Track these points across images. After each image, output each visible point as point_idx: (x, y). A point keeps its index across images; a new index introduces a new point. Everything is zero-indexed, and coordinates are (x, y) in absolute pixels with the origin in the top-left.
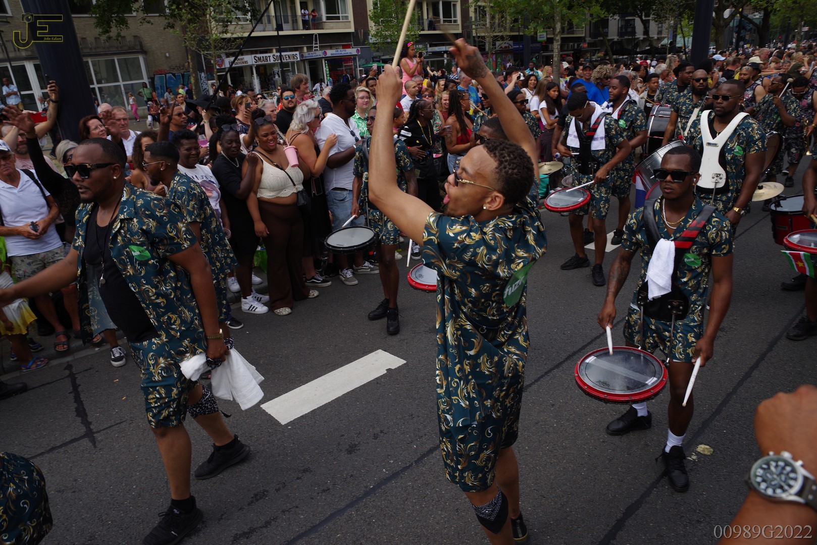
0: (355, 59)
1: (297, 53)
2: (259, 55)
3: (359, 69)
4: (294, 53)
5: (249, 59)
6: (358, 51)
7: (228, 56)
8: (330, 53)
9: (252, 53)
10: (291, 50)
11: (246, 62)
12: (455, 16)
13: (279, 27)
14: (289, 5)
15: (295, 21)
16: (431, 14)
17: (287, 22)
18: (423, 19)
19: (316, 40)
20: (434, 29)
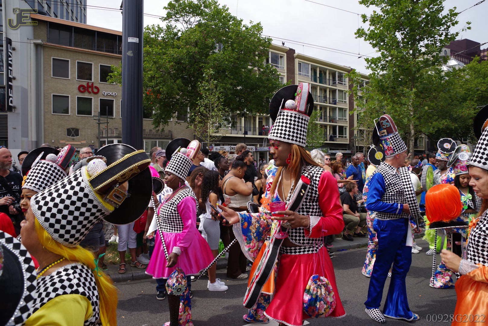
1: (254, 147)
2: (232, 146)
4: (252, 147)
7: (216, 145)
9: (229, 145)
10: (250, 145)
12: (345, 134)
13: (246, 133)
14: (252, 122)
15: (255, 130)
16: (331, 132)
17: (250, 130)
18: (327, 135)
19: (265, 141)
20: (333, 141)
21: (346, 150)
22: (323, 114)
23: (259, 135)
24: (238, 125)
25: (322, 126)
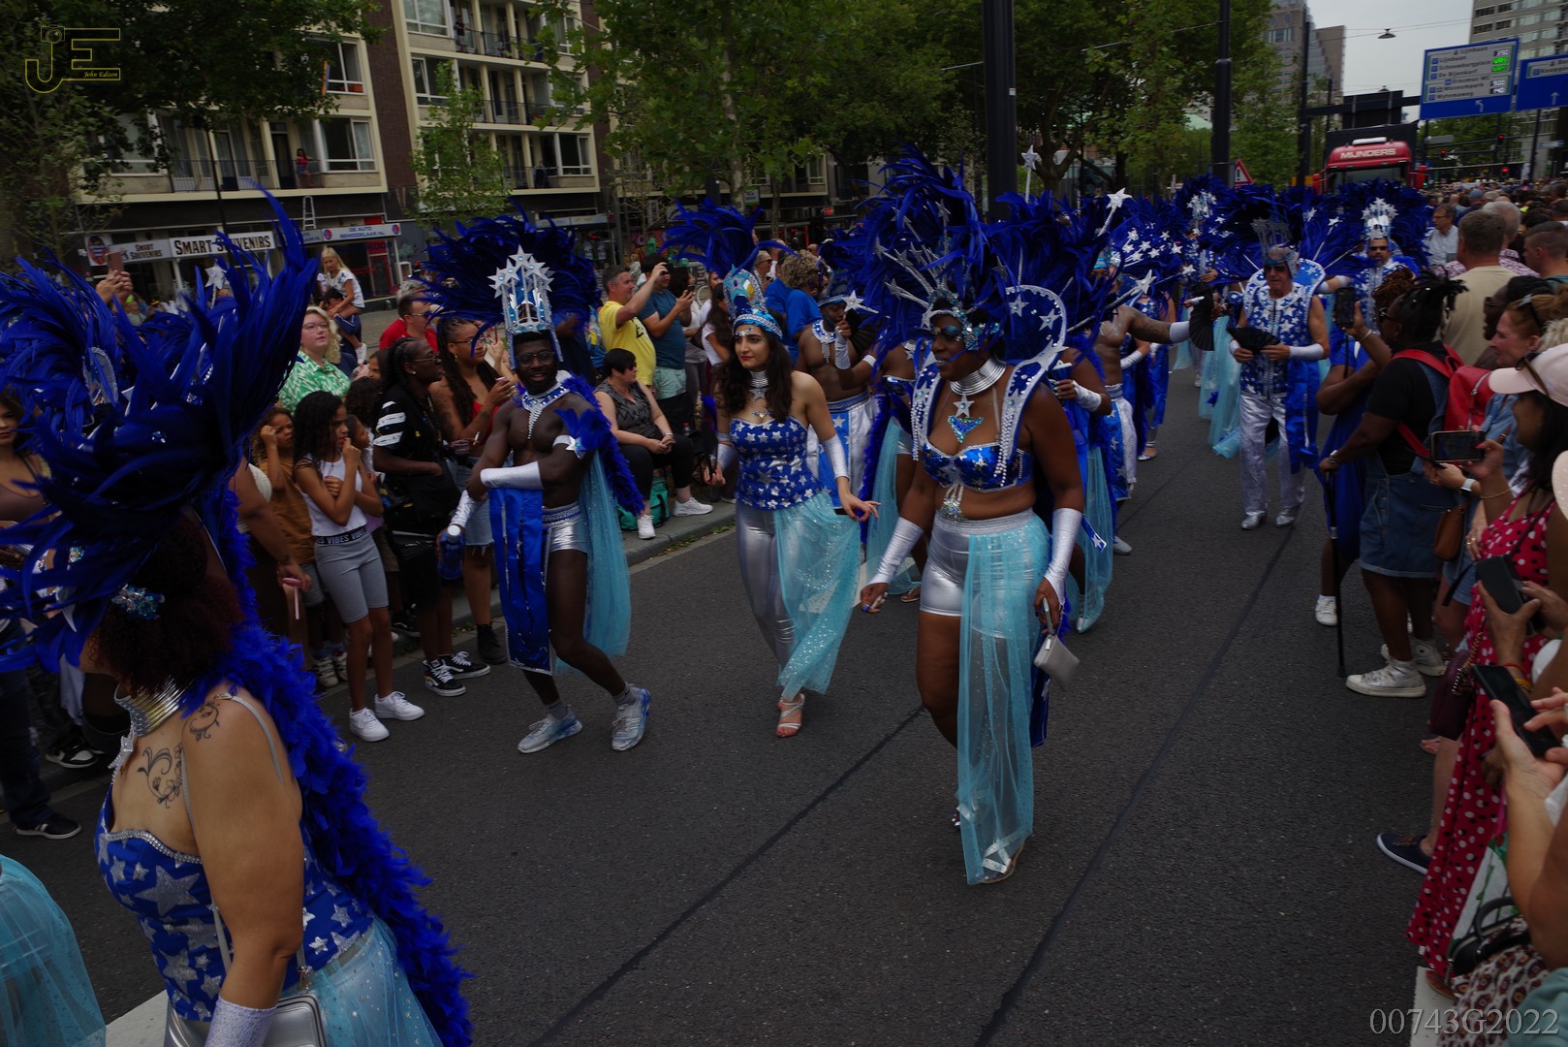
0: (390, 245)
1: (270, 234)
2: (186, 240)
3: (399, 264)
4: (263, 234)
5: (167, 248)
6: (395, 228)
7: (118, 239)
8: (338, 233)
9: (172, 234)
10: (256, 228)
11: (158, 253)
12: (586, 162)
13: (231, 184)
14: (248, 139)
15: (263, 171)
16: (539, 158)
17: (246, 173)
18: (523, 167)
19: (309, 209)
20: (547, 186)
21: (592, 213)
22: (503, 98)
23: (284, 186)
24: (195, 155)
25: (502, 137)
